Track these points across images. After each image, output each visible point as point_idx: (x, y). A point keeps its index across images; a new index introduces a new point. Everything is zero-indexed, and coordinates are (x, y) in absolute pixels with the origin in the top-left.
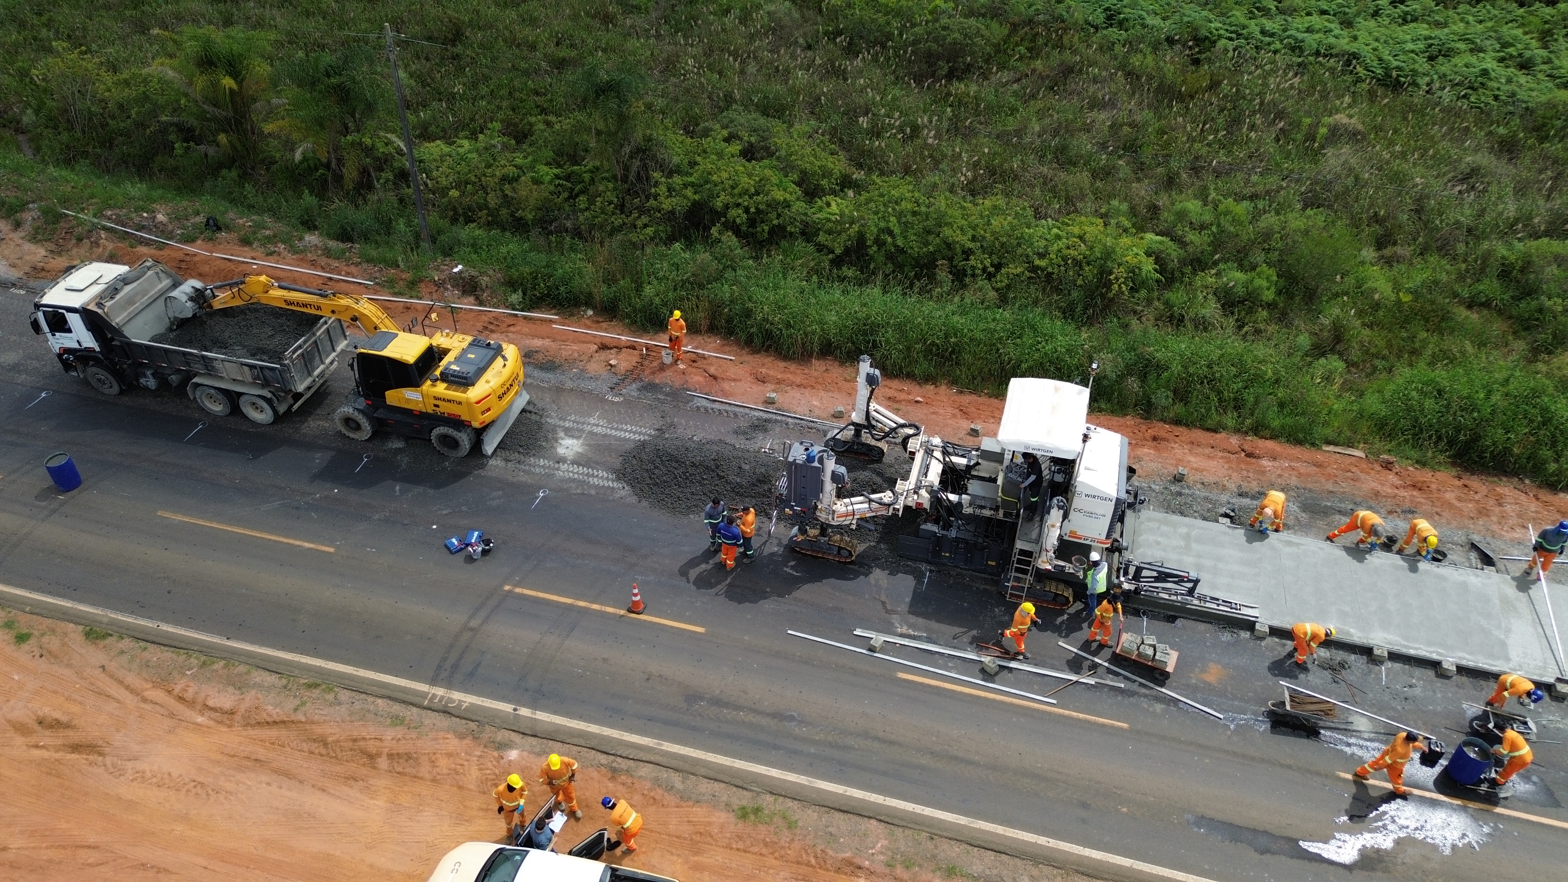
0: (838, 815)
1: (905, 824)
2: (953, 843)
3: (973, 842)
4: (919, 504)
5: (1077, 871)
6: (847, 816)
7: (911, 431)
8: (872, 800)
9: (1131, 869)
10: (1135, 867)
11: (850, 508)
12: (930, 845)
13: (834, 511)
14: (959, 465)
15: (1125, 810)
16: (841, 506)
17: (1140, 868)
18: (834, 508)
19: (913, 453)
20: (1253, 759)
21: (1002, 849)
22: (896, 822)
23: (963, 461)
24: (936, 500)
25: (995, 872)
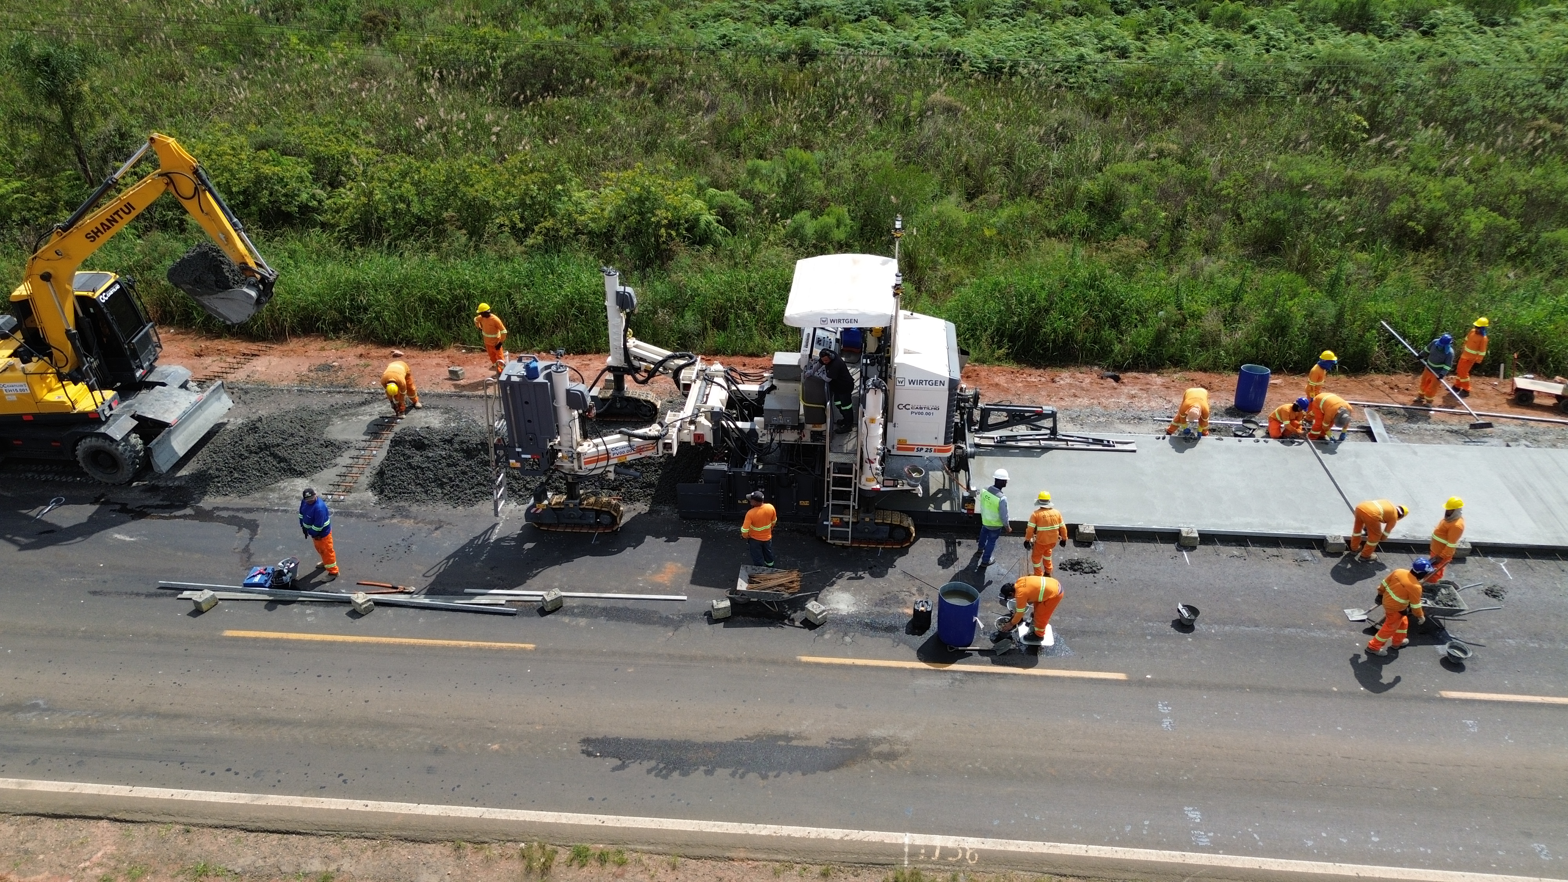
0: (48, 822)
1: (150, 817)
2: (218, 832)
3: (250, 826)
4: (698, 437)
5: (400, 838)
6: (62, 822)
7: (681, 362)
8: (111, 793)
9: (480, 820)
10: (487, 816)
11: (602, 448)
12: (181, 841)
13: (579, 454)
14: (749, 393)
15: (496, 747)
16: (588, 448)
17: (493, 816)
18: (579, 449)
19: (687, 387)
20: (693, 658)
21: (290, 827)
22: (137, 817)
23: (754, 387)
24: (719, 431)
25: (271, 861)
